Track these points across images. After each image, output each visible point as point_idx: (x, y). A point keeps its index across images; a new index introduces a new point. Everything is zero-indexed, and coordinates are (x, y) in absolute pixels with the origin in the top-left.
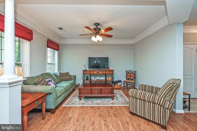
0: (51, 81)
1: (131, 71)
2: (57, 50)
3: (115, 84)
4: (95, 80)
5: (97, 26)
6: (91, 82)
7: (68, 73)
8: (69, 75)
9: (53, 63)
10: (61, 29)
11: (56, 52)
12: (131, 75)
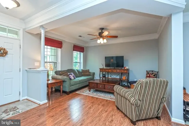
0: (72, 74)
1: (152, 71)
2: (83, 52)
3: (130, 84)
4: (111, 78)
5: (102, 30)
6: (108, 79)
7: (89, 70)
8: (89, 72)
9: (80, 62)
10: (80, 36)
11: (82, 54)
12: (151, 76)
